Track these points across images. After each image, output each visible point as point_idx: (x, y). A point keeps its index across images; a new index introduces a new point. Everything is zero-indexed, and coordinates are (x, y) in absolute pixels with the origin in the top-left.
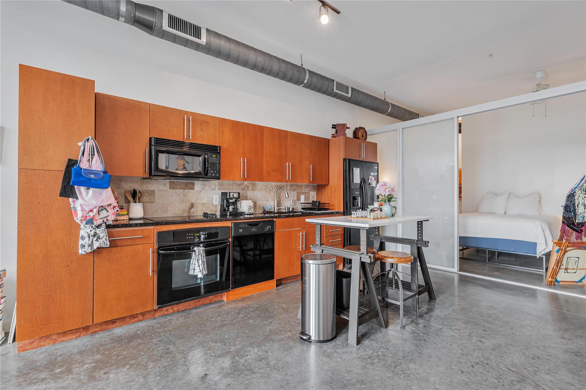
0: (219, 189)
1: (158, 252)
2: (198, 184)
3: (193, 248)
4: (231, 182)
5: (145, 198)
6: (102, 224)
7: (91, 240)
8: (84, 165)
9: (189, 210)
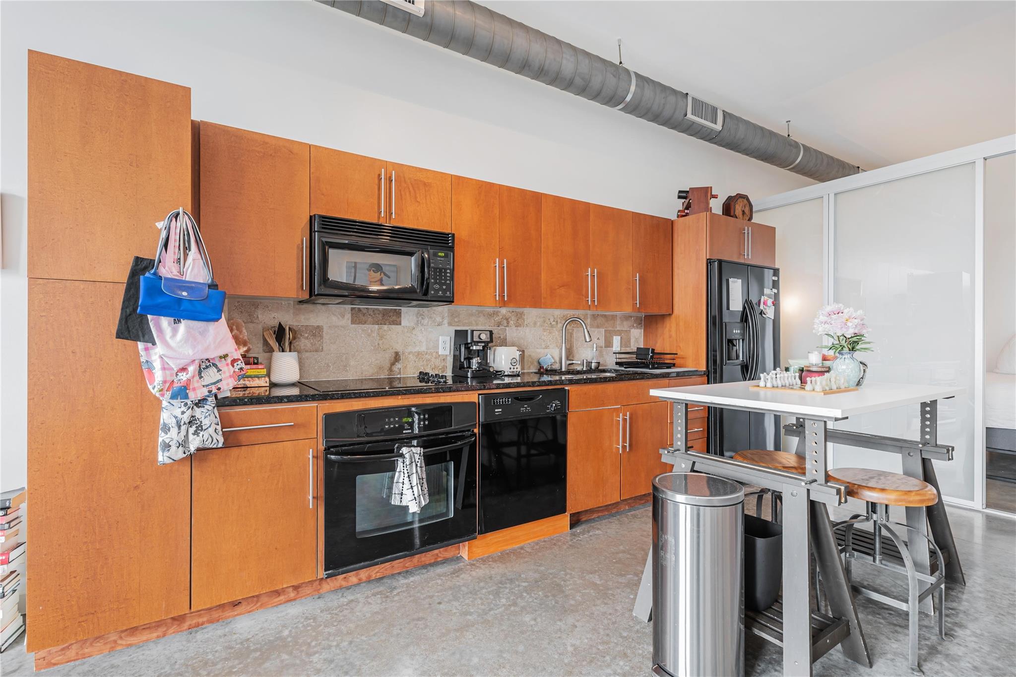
0: (450, 324)
1: (326, 457)
2: (409, 314)
3: (399, 448)
4: (474, 309)
5: (303, 343)
6: (209, 399)
7: (183, 433)
8: (169, 269)
9: (391, 367)
